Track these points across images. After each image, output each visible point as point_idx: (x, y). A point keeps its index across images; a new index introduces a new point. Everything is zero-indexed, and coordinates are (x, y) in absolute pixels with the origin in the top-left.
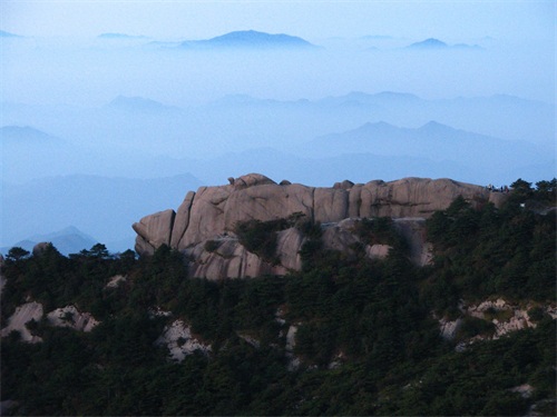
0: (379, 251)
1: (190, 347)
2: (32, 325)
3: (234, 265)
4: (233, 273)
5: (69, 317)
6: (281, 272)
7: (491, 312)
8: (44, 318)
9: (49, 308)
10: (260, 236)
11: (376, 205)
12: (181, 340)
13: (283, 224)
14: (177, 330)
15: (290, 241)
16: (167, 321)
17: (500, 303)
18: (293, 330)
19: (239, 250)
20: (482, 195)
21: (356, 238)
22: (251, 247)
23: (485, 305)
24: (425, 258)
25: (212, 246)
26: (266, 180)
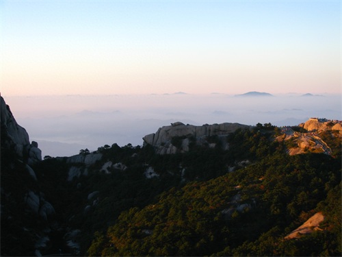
0: (213, 145)
1: (153, 175)
2: (108, 168)
3: (169, 150)
4: (168, 152)
5: (119, 166)
6: (182, 152)
7: (244, 164)
8: (112, 166)
9: (114, 163)
10: (177, 141)
11: (215, 131)
12: (151, 173)
13: (184, 137)
14: (150, 170)
15: (186, 142)
16: (147, 167)
17: (247, 161)
18: (184, 170)
19: (171, 145)
20: (247, 128)
21: (206, 142)
22: (174, 144)
23: (243, 162)
24: (227, 147)
25: (163, 144)
26: (182, 124)
